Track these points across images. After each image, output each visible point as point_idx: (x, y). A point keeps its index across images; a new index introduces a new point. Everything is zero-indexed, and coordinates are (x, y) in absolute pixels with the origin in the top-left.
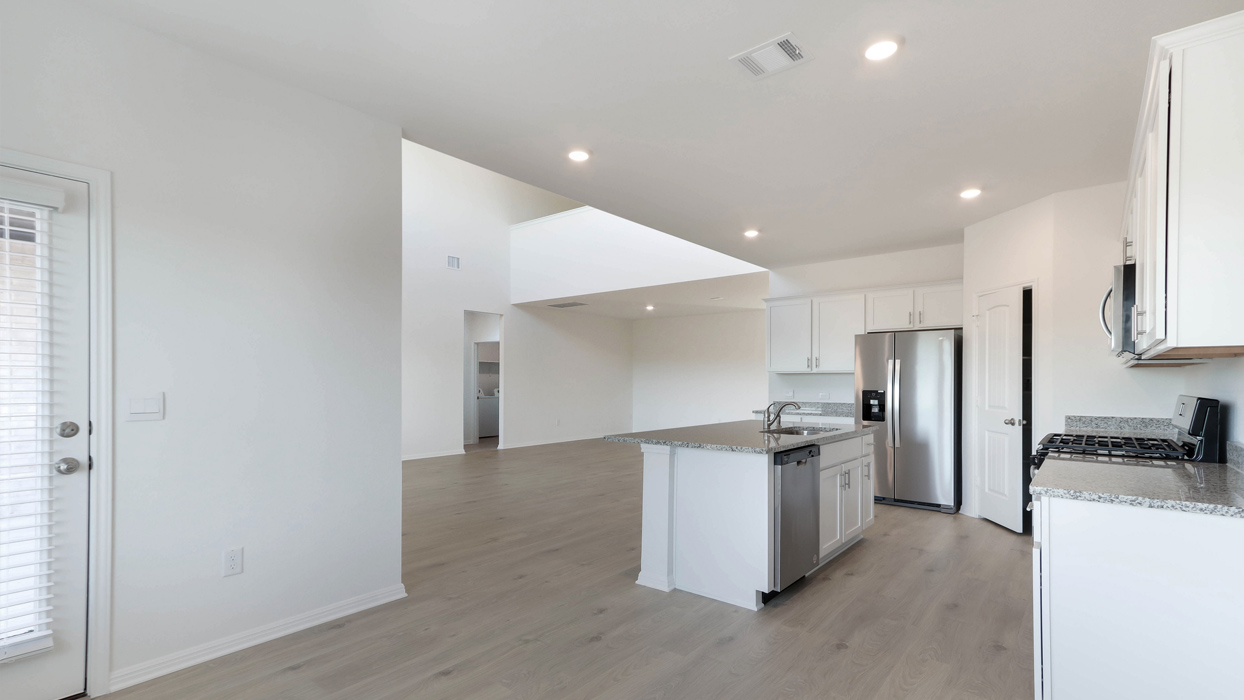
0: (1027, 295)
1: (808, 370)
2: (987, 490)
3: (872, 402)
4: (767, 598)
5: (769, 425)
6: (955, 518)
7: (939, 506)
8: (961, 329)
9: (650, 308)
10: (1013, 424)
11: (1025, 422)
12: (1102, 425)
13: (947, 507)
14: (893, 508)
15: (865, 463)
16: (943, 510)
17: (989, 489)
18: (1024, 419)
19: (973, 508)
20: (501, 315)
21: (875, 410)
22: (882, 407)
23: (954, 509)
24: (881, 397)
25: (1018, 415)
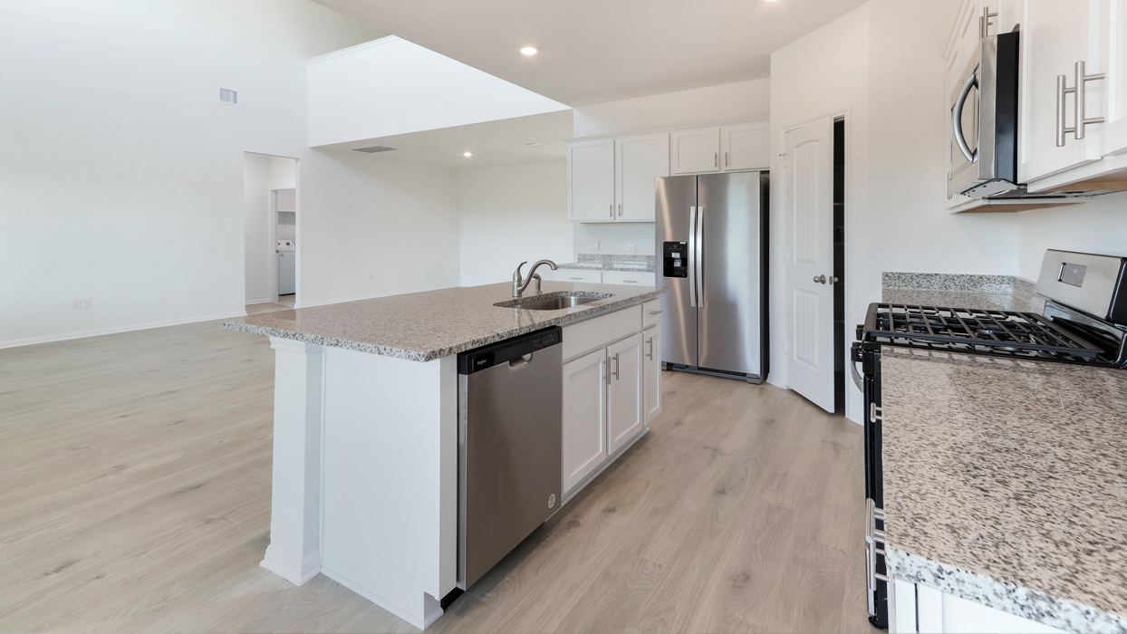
0: (839, 127)
1: (611, 219)
2: (795, 358)
3: (674, 255)
4: (448, 601)
5: (520, 292)
6: (761, 391)
7: (744, 375)
8: (768, 172)
9: (468, 154)
10: (823, 282)
11: (836, 280)
12: (925, 284)
13: (754, 377)
14: (696, 377)
15: (647, 339)
16: (749, 380)
17: (798, 357)
18: (835, 276)
19: (781, 377)
20: (297, 159)
21: (678, 264)
22: (684, 261)
23: (762, 378)
24: (683, 249)
25: (829, 271)
